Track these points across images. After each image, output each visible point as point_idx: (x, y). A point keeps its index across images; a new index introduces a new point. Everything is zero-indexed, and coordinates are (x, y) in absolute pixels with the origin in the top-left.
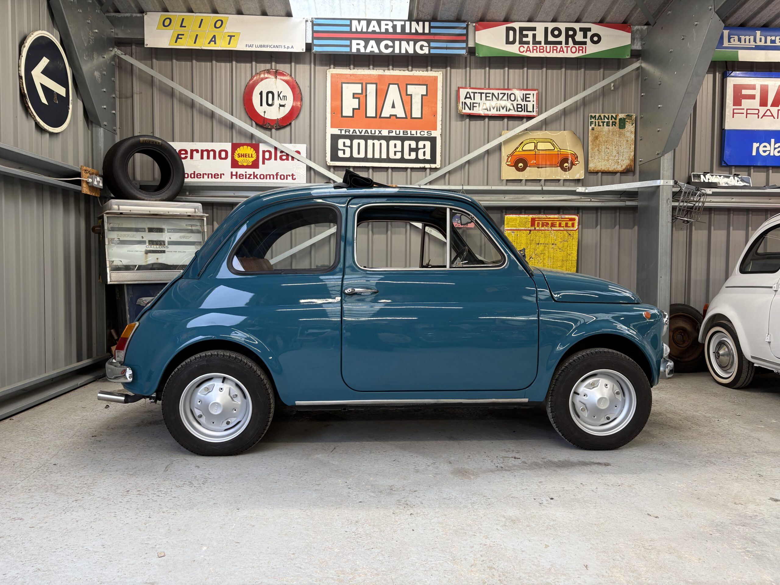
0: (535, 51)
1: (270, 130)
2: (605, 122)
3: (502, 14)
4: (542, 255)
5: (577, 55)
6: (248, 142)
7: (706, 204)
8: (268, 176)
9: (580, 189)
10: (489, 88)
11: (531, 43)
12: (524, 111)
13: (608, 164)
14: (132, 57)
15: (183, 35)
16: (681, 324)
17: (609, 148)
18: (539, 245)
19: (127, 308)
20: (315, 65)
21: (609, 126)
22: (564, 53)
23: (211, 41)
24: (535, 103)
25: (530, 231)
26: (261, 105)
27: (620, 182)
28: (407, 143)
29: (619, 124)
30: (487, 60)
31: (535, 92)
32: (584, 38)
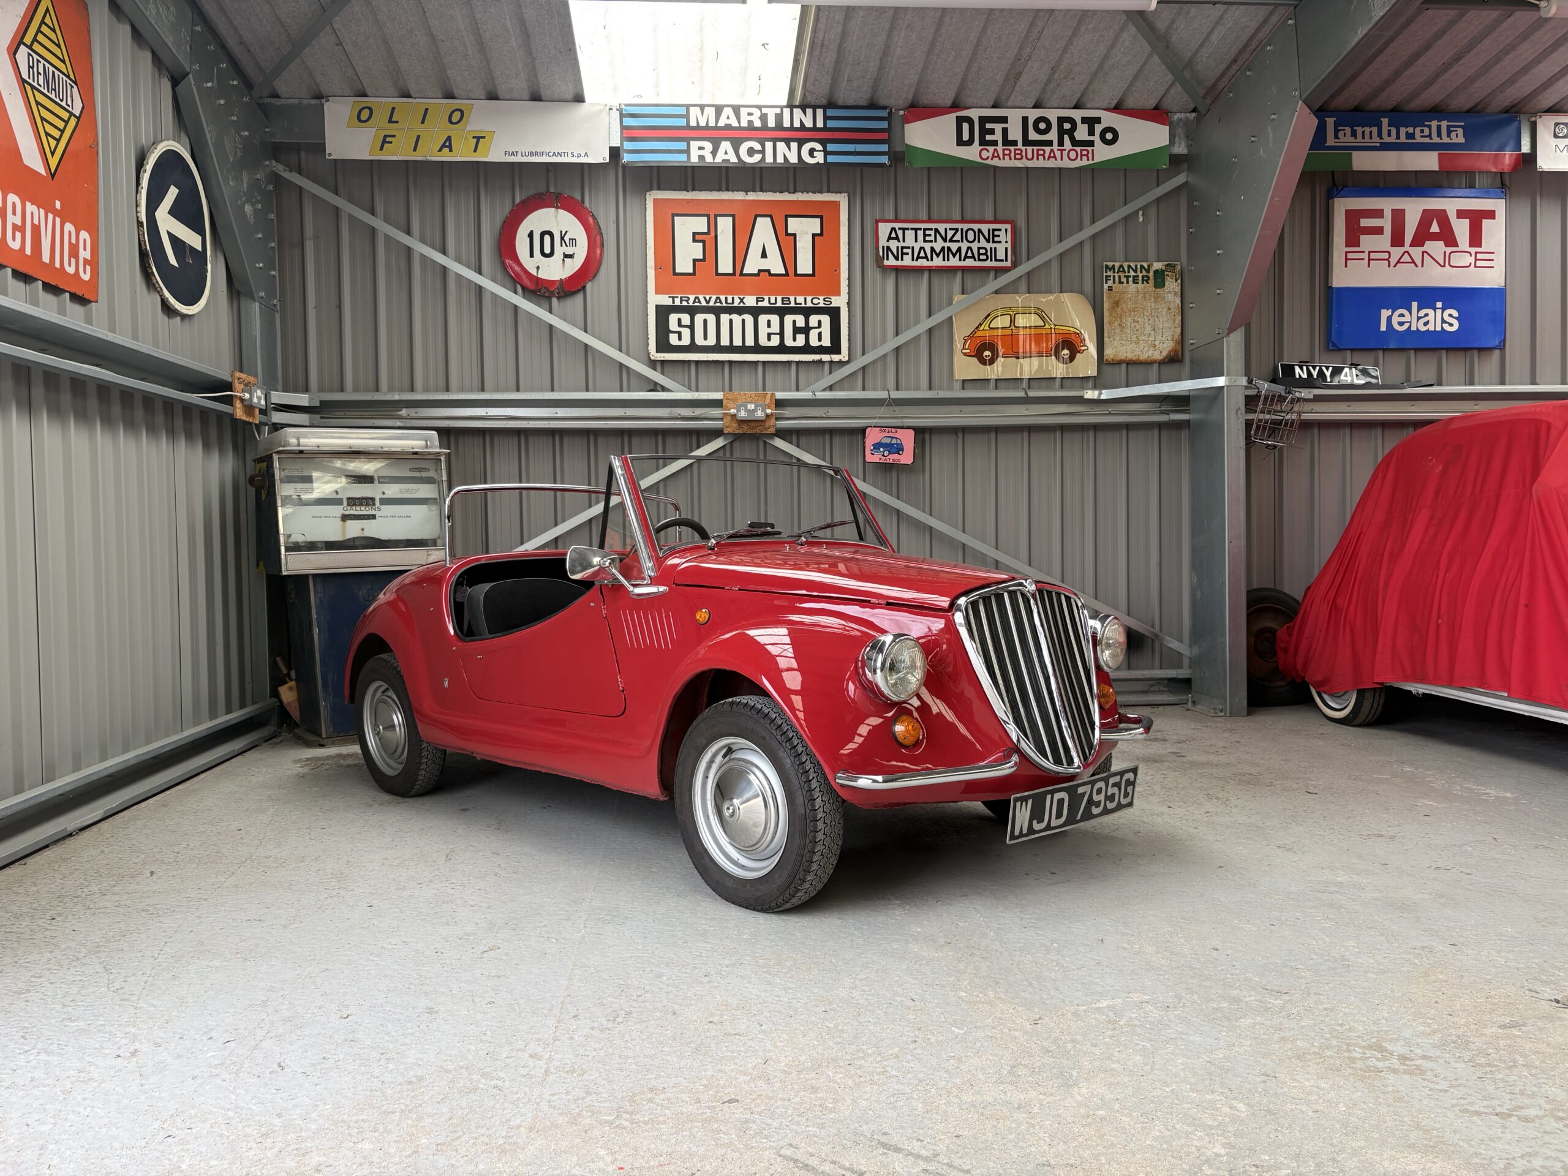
0: (1007, 157)
2: (1130, 276)
3: (948, 96)
5: (1078, 163)
7: (1304, 416)
9: (1090, 394)
10: (930, 221)
11: (1000, 143)
12: (991, 260)
13: (1137, 349)
14: (300, 174)
15: (394, 136)
16: (1267, 622)
17: (1138, 322)
19: (315, 616)
20: (624, 183)
21: (1138, 283)
22: (1056, 160)
23: (443, 146)
24: (1009, 245)
26: (532, 255)
27: (1160, 381)
28: (789, 319)
29: (1155, 279)
30: (925, 173)
31: (1008, 227)
32: (1090, 134)
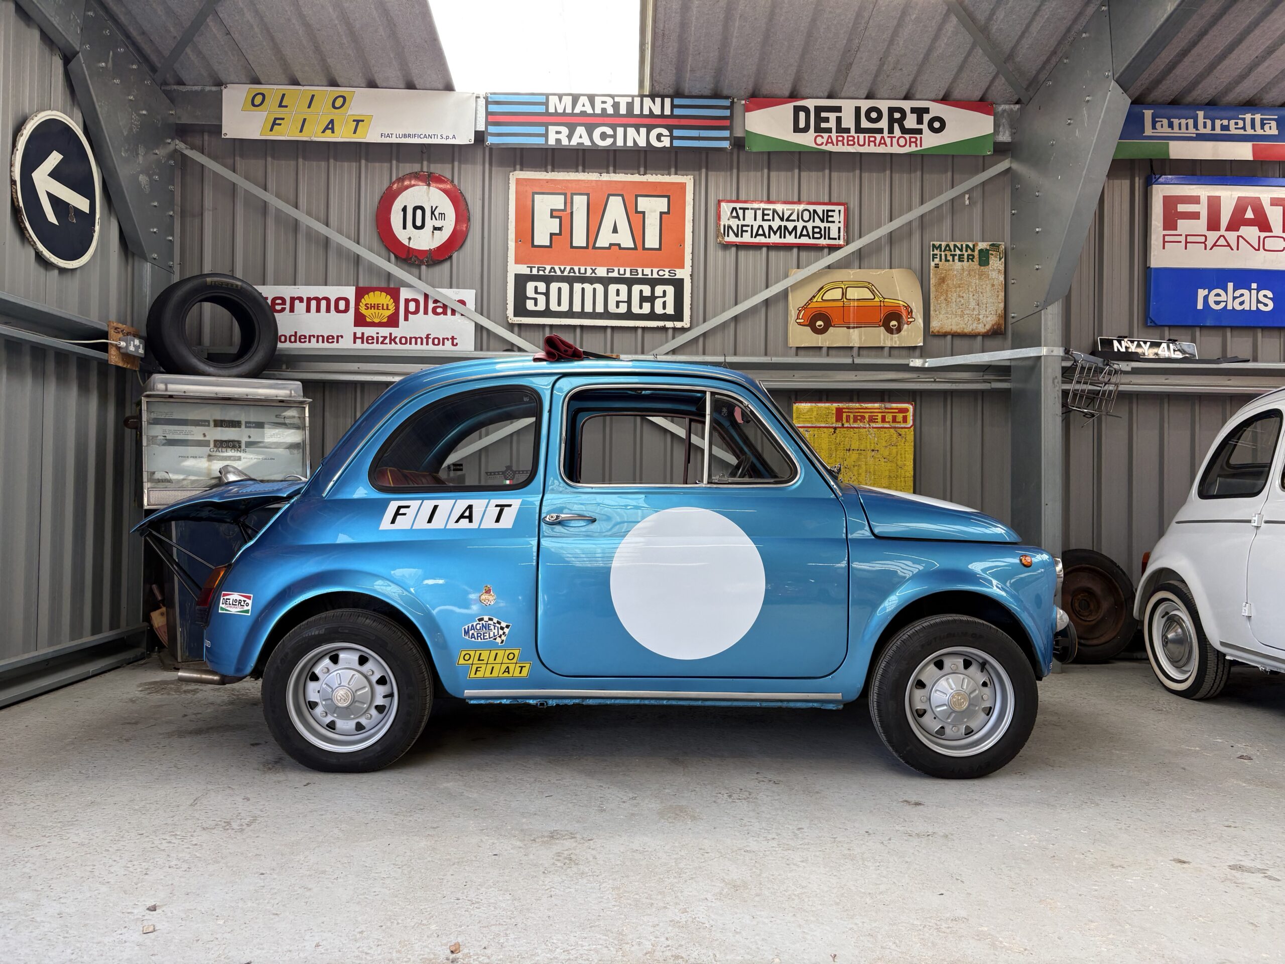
0: (840, 143)
1: (419, 266)
2: (956, 255)
3: (786, 86)
4: (856, 468)
5: (906, 150)
6: (383, 285)
7: (1122, 388)
8: (413, 340)
9: (917, 363)
10: (769, 201)
11: (834, 130)
12: (825, 238)
13: (961, 322)
14: (203, 153)
15: (283, 119)
16: (1085, 582)
17: (963, 297)
18: (851, 452)
20: (491, 164)
21: (963, 261)
22: (886, 146)
23: (327, 128)
24: (842, 225)
25: (835, 428)
26: (405, 227)
27: (983, 351)
28: (636, 289)
29: (980, 258)
30: (766, 157)
31: (842, 208)
32: (918, 123)
